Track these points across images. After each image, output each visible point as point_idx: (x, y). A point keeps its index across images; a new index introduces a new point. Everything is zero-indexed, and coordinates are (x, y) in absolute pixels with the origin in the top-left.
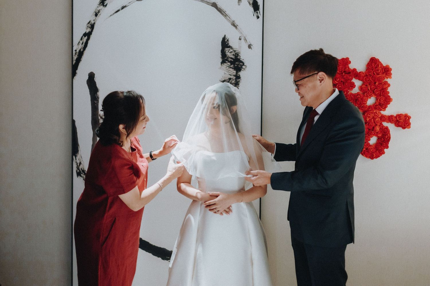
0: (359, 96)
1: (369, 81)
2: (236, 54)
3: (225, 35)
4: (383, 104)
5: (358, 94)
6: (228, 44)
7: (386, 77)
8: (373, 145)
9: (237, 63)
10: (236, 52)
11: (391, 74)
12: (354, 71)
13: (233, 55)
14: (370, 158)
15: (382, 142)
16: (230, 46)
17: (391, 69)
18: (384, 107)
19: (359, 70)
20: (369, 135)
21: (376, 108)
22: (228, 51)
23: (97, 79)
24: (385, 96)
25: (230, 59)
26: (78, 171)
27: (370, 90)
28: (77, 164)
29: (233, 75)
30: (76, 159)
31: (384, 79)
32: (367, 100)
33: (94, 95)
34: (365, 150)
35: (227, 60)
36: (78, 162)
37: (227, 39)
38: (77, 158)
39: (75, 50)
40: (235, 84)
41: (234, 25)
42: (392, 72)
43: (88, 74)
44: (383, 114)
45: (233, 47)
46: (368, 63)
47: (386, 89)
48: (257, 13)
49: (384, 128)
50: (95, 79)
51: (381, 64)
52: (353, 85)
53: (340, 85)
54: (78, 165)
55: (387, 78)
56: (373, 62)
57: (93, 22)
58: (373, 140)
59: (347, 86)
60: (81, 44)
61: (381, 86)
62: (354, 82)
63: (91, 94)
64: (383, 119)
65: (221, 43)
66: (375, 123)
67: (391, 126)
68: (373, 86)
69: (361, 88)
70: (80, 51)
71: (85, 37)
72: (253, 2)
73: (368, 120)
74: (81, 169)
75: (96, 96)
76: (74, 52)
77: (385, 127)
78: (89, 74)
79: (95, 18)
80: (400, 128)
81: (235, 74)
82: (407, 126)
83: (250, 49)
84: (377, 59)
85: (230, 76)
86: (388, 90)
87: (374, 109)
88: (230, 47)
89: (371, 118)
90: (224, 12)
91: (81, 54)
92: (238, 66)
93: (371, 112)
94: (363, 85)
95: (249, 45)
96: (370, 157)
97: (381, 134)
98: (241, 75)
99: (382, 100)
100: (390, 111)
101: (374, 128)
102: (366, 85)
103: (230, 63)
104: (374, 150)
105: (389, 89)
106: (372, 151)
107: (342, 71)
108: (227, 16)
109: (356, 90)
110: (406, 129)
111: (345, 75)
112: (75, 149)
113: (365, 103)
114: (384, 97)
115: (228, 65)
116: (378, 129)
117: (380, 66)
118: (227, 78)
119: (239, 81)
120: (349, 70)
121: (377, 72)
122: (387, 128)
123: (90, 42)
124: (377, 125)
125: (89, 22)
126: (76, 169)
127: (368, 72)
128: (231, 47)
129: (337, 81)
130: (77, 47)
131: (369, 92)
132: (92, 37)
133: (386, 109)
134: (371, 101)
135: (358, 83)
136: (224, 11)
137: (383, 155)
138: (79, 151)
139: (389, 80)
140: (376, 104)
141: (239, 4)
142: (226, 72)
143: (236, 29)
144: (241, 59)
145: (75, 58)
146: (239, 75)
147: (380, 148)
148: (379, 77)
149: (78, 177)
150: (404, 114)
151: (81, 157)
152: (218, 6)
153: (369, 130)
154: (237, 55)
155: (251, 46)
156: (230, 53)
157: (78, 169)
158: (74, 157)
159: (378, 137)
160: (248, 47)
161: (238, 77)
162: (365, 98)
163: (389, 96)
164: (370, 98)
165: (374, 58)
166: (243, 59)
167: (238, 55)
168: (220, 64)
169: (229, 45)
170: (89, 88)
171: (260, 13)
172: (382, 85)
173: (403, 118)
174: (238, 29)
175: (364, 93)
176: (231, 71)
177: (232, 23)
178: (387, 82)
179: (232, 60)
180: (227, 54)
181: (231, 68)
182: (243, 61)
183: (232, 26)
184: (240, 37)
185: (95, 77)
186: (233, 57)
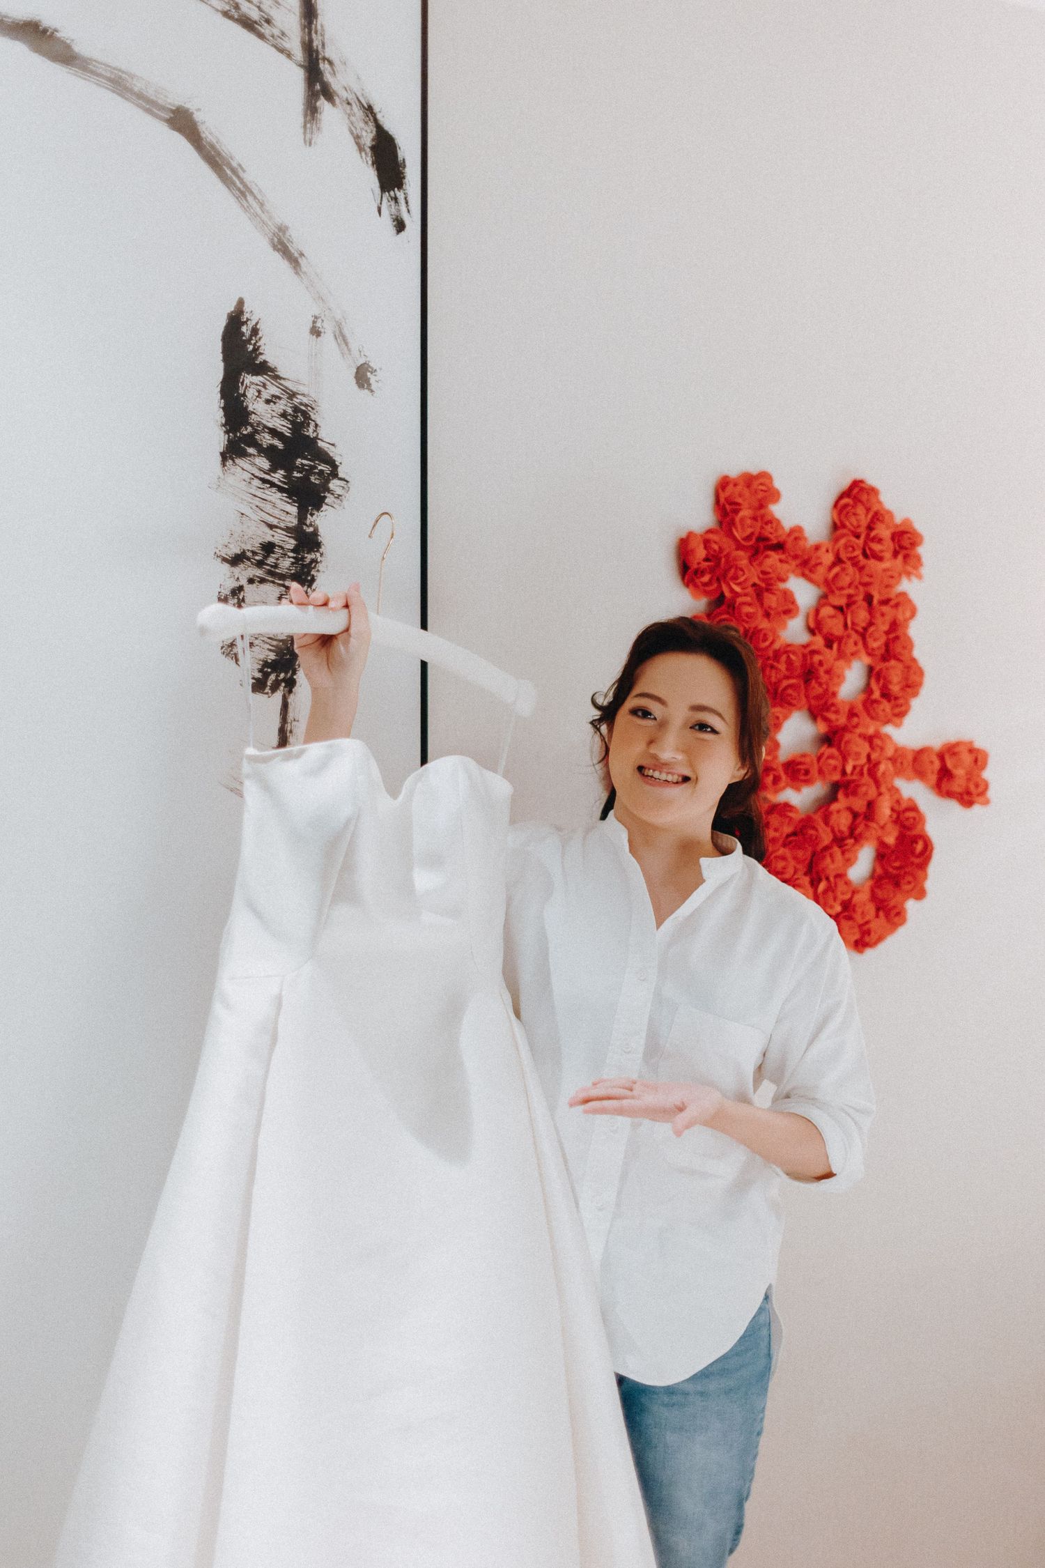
1: (848, 587)
2: (296, 409)
3: (241, 302)
4: (898, 697)
6: (257, 351)
7: (905, 573)
8: (864, 884)
9: (305, 462)
10: (296, 401)
11: (920, 559)
12: (795, 539)
13: (284, 415)
14: (857, 946)
15: (895, 872)
16: (265, 362)
17: (920, 539)
18: (898, 708)
19: (811, 536)
20: (855, 839)
21: (873, 716)
22: (259, 392)
24: (904, 659)
25: (266, 439)
27: (855, 629)
29: (282, 525)
31: (901, 578)
32: (844, 678)
35: (251, 440)
37: (251, 324)
40: (293, 577)
41: (282, 247)
42: (921, 550)
44: (897, 744)
45: (281, 373)
46: (839, 507)
47: (902, 626)
48: (393, 203)
49: (904, 805)
51: (889, 514)
52: (787, 603)
55: (909, 577)
56: (861, 500)
58: (861, 866)
59: (771, 608)
61: (889, 611)
62: (793, 593)
64: (901, 763)
65: (220, 344)
66: (872, 781)
67: (925, 797)
68: (861, 614)
69: (815, 621)
72: (373, 140)
73: (850, 769)
77: (905, 799)
80: (955, 805)
81: (295, 522)
82: (978, 795)
83: (366, 391)
84: (872, 487)
85: (267, 530)
86: (909, 633)
87: (870, 720)
88: (263, 369)
89: (863, 761)
90: (234, 171)
92: (306, 479)
93: (858, 732)
94: (823, 602)
95: (358, 369)
97: (895, 834)
98: (321, 531)
99: (894, 679)
100: (917, 727)
101: (872, 805)
102: (835, 607)
103: (268, 457)
104: (871, 910)
105: (915, 630)
106: (863, 916)
107: (752, 534)
108: (250, 198)
110: (975, 807)
111: (767, 557)
113: (835, 689)
114: (899, 664)
115: (261, 469)
116: (885, 809)
117: (884, 522)
118: (252, 544)
119: (314, 561)
120: (780, 531)
121: (876, 547)
122: (913, 808)
124: (881, 793)
127: (846, 547)
128: (273, 370)
131: (848, 637)
133: (907, 718)
134: (852, 681)
135: (804, 592)
136: (234, 164)
137: (900, 928)
139: (914, 589)
140: (872, 696)
141: (308, 136)
142: (248, 512)
143: (297, 273)
144: (320, 444)
146: (311, 529)
147: (891, 902)
148: (882, 571)
150: (964, 740)
152: (202, 128)
153: (855, 815)
154: (300, 419)
155: (369, 375)
156: (268, 402)
159: (882, 847)
160: (353, 380)
161: (308, 542)
163: (914, 660)
164: (852, 666)
165: (864, 483)
166: (333, 445)
167: (307, 417)
168: (219, 458)
169: (261, 358)
171: (407, 203)
172: (892, 607)
173: (967, 759)
174: (305, 273)
175: (829, 645)
176: (274, 506)
177: (276, 240)
178: (904, 594)
179: (280, 446)
180: (250, 408)
181: (274, 490)
182: (331, 454)
183: (277, 256)
184: (316, 319)
186: (283, 426)
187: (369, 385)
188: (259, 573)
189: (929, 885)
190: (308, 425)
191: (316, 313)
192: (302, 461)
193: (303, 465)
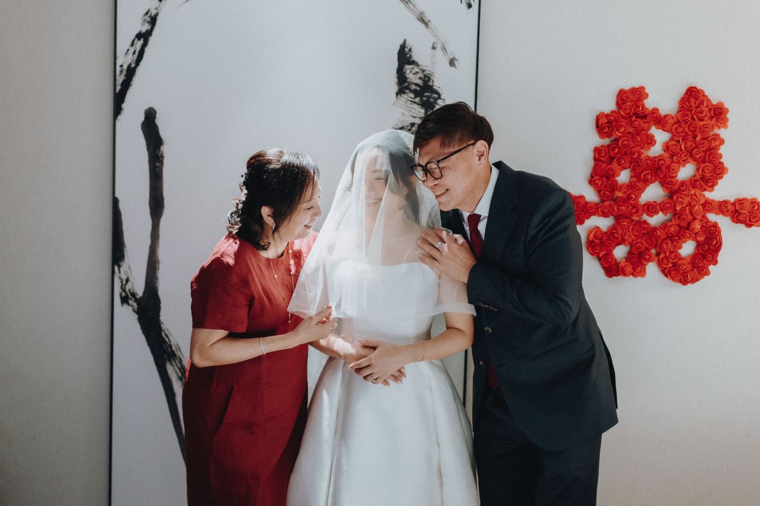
0: (663, 162)
1: (682, 132)
2: (425, 76)
3: (405, 40)
4: (709, 179)
5: (660, 158)
6: (411, 56)
7: (717, 125)
8: (688, 256)
9: (428, 94)
10: (425, 73)
11: (727, 120)
12: (654, 113)
13: (420, 78)
14: (681, 282)
15: (703, 253)
16: (414, 60)
17: (727, 111)
18: (710, 184)
19: (663, 111)
20: (679, 238)
21: (694, 187)
22: (411, 71)
23: (160, 121)
24: (715, 163)
25: (413, 87)
26: (124, 294)
27: (685, 150)
28: (121, 281)
29: (419, 116)
30: (120, 272)
31: (714, 128)
32: (678, 171)
33: (156, 151)
34: (670, 268)
35: (408, 88)
36: (124, 277)
37: (408, 48)
38: (122, 269)
39: (120, 64)
41: (422, 20)
42: (728, 116)
43: (144, 112)
44: (708, 198)
45: (420, 63)
46: (682, 99)
47: (715, 149)
49: (710, 224)
50: (156, 120)
51: (709, 100)
52: (651, 140)
53: (626, 140)
54: (124, 283)
55: (719, 127)
56: (693, 96)
57: (153, 12)
58: (687, 249)
59: (639, 142)
60: (132, 54)
61: (706, 143)
62: (652, 135)
63: (148, 149)
64: (709, 207)
65: (397, 56)
66: (691, 213)
67: (723, 222)
68: (690, 144)
69: (667, 147)
70: (129, 67)
71: (139, 39)
73: (678, 208)
74: (130, 290)
75: (159, 154)
76: (118, 69)
77: (711, 222)
78: (146, 111)
79: (158, 5)
80: (742, 226)
82: (755, 222)
83: (453, 68)
84: (700, 90)
85: (413, 119)
86: (720, 152)
87: (691, 188)
88: (413, 63)
89: (685, 205)
91: (131, 72)
92: (428, 100)
93: (685, 193)
94: (671, 139)
95: (450, 60)
96: (681, 279)
97: (704, 236)
99: (707, 171)
100: (722, 192)
101: (689, 224)
102: (675, 141)
103: (414, 93)
104: (689, 267)
105: (723, 150)
106: (684, 270)
107: (630, 112)
108: (409, 3)
109: (656, 150)
110: (754, 228)
111: (636, 121)
112: (118, 253)
113: (674, 175)
114: (710, 165)
115: (410, 97)
116: (697, 226)
117: (705, 104)
118: (407, 124)
120: (645, 110)
121: (700, 115)
122: (715, 225)
123: (147, 50)
124: (695, 219)
125: (146, 11)
126: (120, 290)
127: (682, 116)
128: (417, 63)
129: (620, 132)
130: (124, 60)
131: (683, 153)
132: (152, 40)
133: (716, 188)
134: (686, 172)
135: (661, 136)
137: (705, 277)
138: (126, 258)
139: (722, 132)
140: (695, 178)
142: (405, 112)
143: (427, 28)
144: (434, 87)
145: (120, 79)
147: (701, 265)
148: (703, 125)
149: (124, 305)
150: (749, 198)
151: (130, 269)
153: (681, 227)
154: (427, 79)
155: (455, 61)
156: (414, 74)
157: (123, 291)
158: (116, 268)
159: (698, 242)
160: (448, 64)
162: (674, 166)
163: (722, 163)
164: (684, 166)
165: (695, 88)
166: (439, 87)
167: (429, 78)
168: (395, 95)
169: (412, 59)
170: (146, 138)
172: (709, 141)
173: (749, 206)
174: (430, 28)
175: (672, 156)
176: (416, 110)
177: (419, 17)
178: (718, 135)
179: (418, 88)
180: (408, 77)
181: (415, 104)
182: (438, 91)
183: (420, 23)
184: (434, 43)
185: (157, 118)
186: (420, 82)
187: (454, 65)
189: (719, 258)
190: (430, 81)
191: (434, 41)
192: (426, 94)
193: (427, 95)
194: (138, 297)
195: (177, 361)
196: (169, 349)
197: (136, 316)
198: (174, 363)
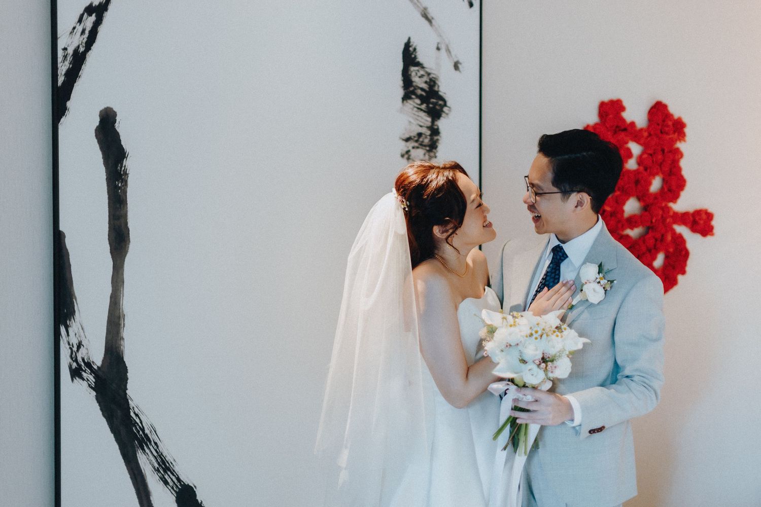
0: (639, 175)
1: (654, 146)
2: (431, 80)
3: (409, 39)
4: (675, 191)
5: (636, 172)
6: (415, 57)
7: (678, 139)
8: (660, 267)
10: (431, 76)
11: (685, 134)
12: (632, 126)
13: (426, 82)
15: (673, 264)
16: (419, 62)
17: (685, 125)
18: (674, 196)
19: (638, 125)
21: (663, 198)
22: (416, 73)
23: (122, 127)
24: (677, 175)
25: (419, 92)
26: (74, 365)
28: (70, 348)
29: (425, 126)
30: (68, 335)
31: (676, 142)
32: (651, 182)
33: (117, 167)
35: (413, 93)
36: (74, 341)
37: (413, 47)
38: (70, 330)
39: (63, 47)
40: (429, 146)
41: (426, 16)
42: (686, 130)
43: (98, 113)
44: (674, 211)
45: (425, 65)
47: (677, 161)
49: (676, 235)
50: (117, 125)
51: (671, 115)
52: (629, 153)
54: (75, 349)
55: (680, 141)
56: (658, 111)
58: (660, 260)
60: (80, 34)
62: (629, 148)
63: (106, 163)
64: (676, 218)
65: (401, 55)
66: (664, 226)
69: (640, 160)
70: (76, 51)
71: (90, 15)
73: (654, 221)
74: (83, 360)
75: (121, 170)
76: (60, 54)
77: (677, 233)
78: (101, 112)
80: (699, 236)
81: (430, 124)
82: (709, 231)
83: (458, 72)
84: (665, 104)
85: (419, 128)
86: (680, 165)
88: (418, 64)
89: (659, 217)
91: (79, 59)
92: (434, 107)
93: (658, 205)
94: (643, 153)
95: (455, 63)
97: (673, 248)
98: (440, 128)
99: (673, 183)
100: (683, 204)
101: (663, 236)
102: (648, 154)
103: (421, 100)
105: (683, 163)
107: (614, 125)
109: (633, 164)
110: (708, 237)
111: (619, 134)
113: (648, 187)
114: (675, 178)
115: (417, 104)
116: (668, 237)
117: (669, 118)
118: (414, 134)
119: (438, 140)
120: (625, 123)
121: (666, 129)
122: (681, 236)
123: (102, 30)
124: (667, 231)
126: (70, 360)
127: (652, 129)
128: (422, 65)
130: (68, 41)
132: (108, 16)
133: (679, 200)
134: (656, 184)
135: (635, 149)
137: (675, 286)
138: (77, 314)
139: (680, 145)
142: (412, 121)
143: (431, 26)
144: (440, 93)
145: (63, 68)
146: (436, 127)
147: (671, 275)
148: (668, 139)
149: (75, 381)
150: (704, 209)
151: (82, 329)
154: (432, 83)
155: (459, 65)
156: (420, 77)
157: (74, 361)
158: (63, 330)
160: (453, 67)
161: (435, 132)
163: (682, 176)
164: (655, 178)
165: (661, 103)
166: (445, 93)
167: (435, 82)
168: (401, 100)
169: (417, 60)
170: (101, 148)
172: (672, 154)
173: (704, 217)
174: (434, 25)
175: (646, 169)
176: (422, 118)
177: (423, 13)
178: (678, 149)
179: (424, 94)
180: (413, 80)
181: (422, 112)
182: (444, 97)
183: (423, 20)
184: (438, 43)
185: (117, 122)
186: (425, 86)
187: (459, 69)
188: (416, 144)
189: (688, 269)
190: (435, 86)
191: (438, 41)
192: (433, 100)
193: (433, 102)
194: (95, 367)
195: (151, 447)
196: (141, 433)
197: (94, 393)
198: (147, 451)
